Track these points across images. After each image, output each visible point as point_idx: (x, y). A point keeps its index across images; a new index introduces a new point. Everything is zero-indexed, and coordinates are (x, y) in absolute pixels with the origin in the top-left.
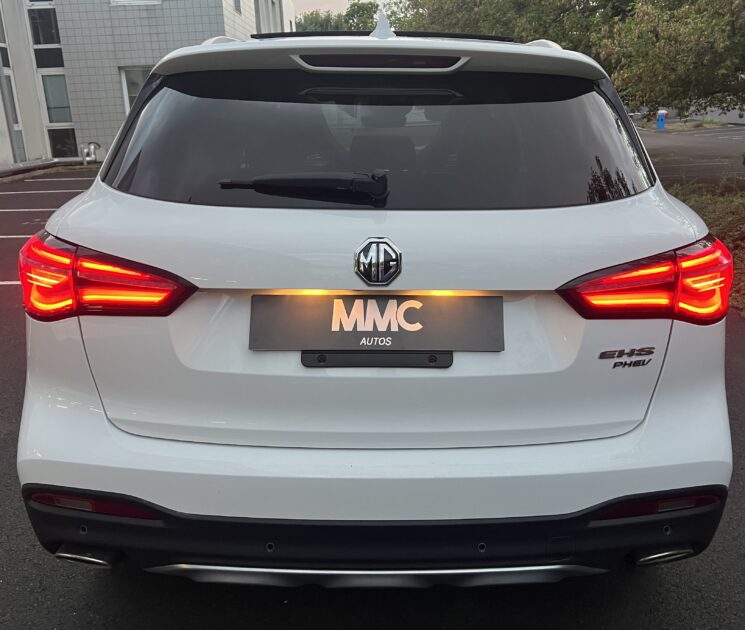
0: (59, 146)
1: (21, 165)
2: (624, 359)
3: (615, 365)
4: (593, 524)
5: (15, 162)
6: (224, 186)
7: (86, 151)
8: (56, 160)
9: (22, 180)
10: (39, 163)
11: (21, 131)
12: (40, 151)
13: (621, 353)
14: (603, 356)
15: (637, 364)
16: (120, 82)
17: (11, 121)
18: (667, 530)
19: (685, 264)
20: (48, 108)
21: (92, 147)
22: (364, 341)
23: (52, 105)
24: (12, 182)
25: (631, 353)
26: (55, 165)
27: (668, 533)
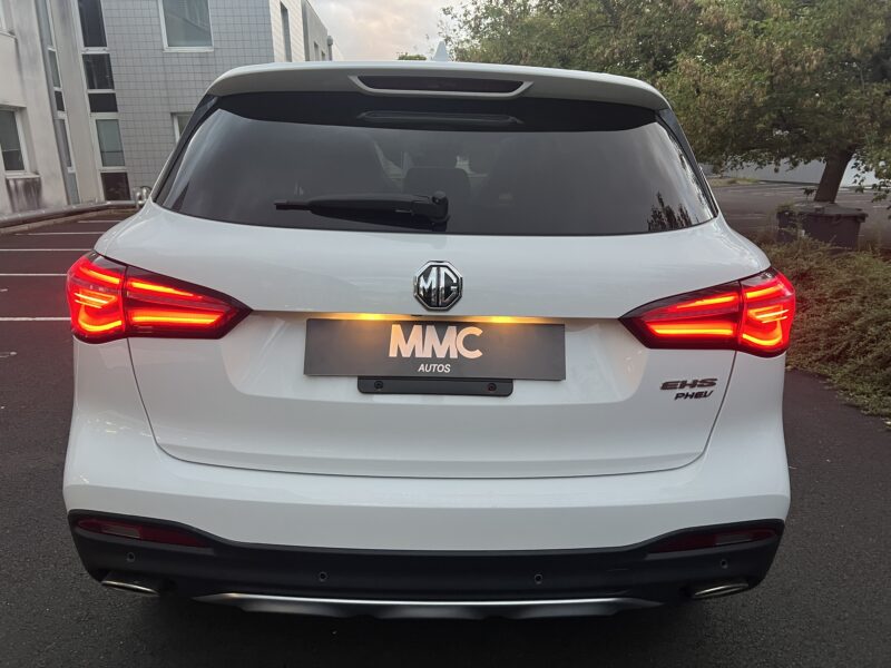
0: (112, 189)
1: (74, 207)
2: (687, 390)
3: (678, 396)
4: (651, 557)
5: (69, 204)
6: (280, 207)
7: (138, 194)
8: (109, 203)
9: (75, 221)
10: (93, 205)
11: (74, 174)
12: (94, 194)
13: (684, 384)
14: (666, 386)
15: (698, 395)
16: (173, 128)
17: (65, 164)
18: (724, 563)
19: (750, 295)
20: (102, 152)
21: (145, 191)
22: (422, 368)
23: (105, 149)
24: (66, 223)
25: (694, 384)
26: (107, 207)
27: (725, 567)
